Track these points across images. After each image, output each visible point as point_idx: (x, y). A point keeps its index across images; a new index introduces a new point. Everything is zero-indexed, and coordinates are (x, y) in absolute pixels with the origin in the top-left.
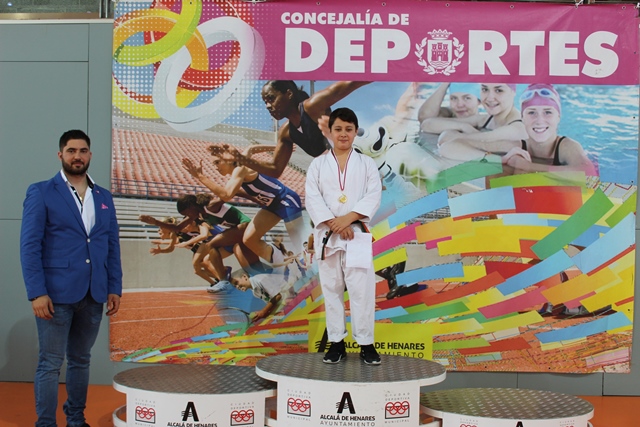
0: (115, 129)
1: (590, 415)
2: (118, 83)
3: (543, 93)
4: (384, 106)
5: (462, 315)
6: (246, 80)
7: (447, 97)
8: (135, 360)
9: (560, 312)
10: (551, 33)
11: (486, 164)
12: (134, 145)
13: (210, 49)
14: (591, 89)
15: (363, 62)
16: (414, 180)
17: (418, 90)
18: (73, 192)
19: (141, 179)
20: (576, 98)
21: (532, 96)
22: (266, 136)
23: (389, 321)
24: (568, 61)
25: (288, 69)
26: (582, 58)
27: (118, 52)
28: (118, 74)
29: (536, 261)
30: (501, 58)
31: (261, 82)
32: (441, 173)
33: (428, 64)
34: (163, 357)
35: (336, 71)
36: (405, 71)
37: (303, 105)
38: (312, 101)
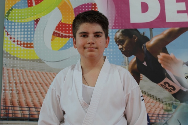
0: (5, 68)
2: (8, 34)
12: (19, 79)
13: (75, 9)
15: (186, 14)
19: (24, 105)
25: (132, 21)
27: (9, 13)
28: (8, 28)
31: (114, 30)
35: (167, 21)
37: (145, 46)
38: (152, 42)
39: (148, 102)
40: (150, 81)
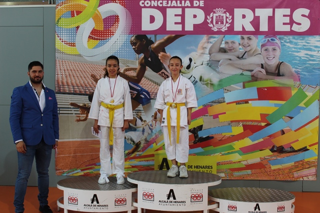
0: (57, 60)
1: (293, 200)
2: (58, 37)
3: (272, 40)
4: (192, 47)
5: (231, 151)
6: (122, 34)
7: (223, 42)
8: (68, 175)
9: (281, 150)
10: (276, 9)
11: (243, 76)
12: (67, 67)
13: (104, 19)
14: (296, 38)
15: (181, 25)
16: (207, 84)
17: (208, 39)
18: (35, 92)
19: (70, 84)
20: (289, 42)
21: (266, 41)
22: (132, 63)
23: (195, 154)
24: (284, 24)
25: (143, 29)
26: (292, 22)
27: (58, 21)
28: (58, 32)
29: (268, 125)
30: (250, 22)
32: (221, 81)
33: (214, 26)
34: (82, 173)
35: (167, 30)
36: (202, 29)
37: (151, 47)
38: (155, 45)
39: (150, 85)
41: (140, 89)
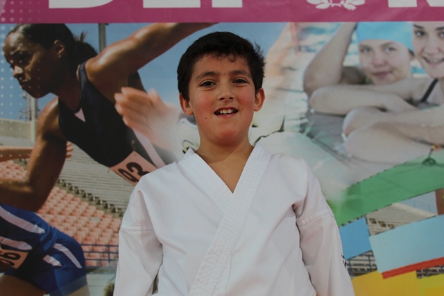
7: (354, 48)
11: (434, 168)
17: (299, 39)
22: (12, 130)
32: (353, 189)
35: (147, 4)
37: (84, 69)
38: (102, 60)
39: (82, 215)
40: (92, 159)
41: (41, 231)
